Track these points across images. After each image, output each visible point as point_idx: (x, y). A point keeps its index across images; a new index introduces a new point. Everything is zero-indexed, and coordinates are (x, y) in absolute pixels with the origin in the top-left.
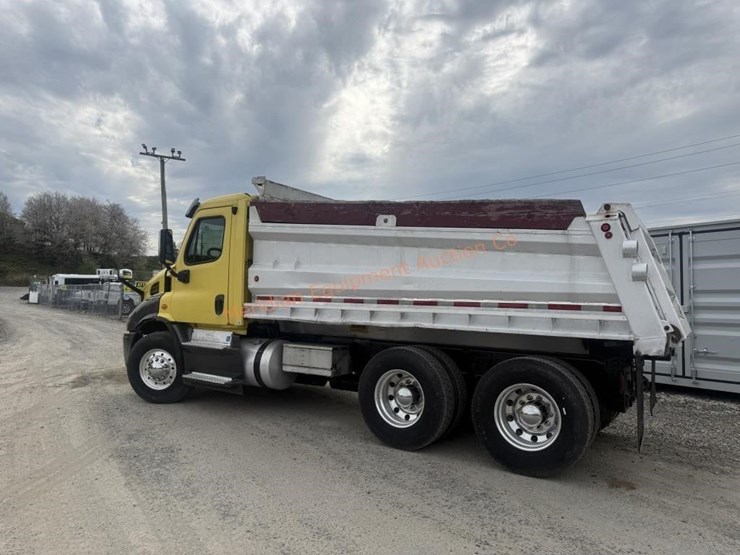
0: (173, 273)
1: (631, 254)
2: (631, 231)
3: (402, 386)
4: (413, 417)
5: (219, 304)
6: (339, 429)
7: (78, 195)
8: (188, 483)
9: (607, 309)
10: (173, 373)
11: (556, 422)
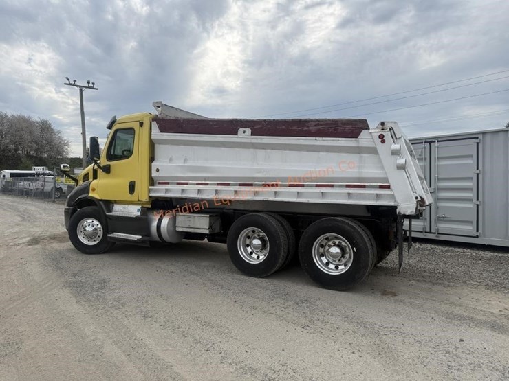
0: (99, 167)
1: (396, 153)
2: (396, 138)
3: (255, 238)
4: (262, 258)
5: (132, 187)
6: (214, 267)
7: (16, 114)
8: (119, 300)
9: (381, 187)
10: (101, 234)
11: (350, 257)
